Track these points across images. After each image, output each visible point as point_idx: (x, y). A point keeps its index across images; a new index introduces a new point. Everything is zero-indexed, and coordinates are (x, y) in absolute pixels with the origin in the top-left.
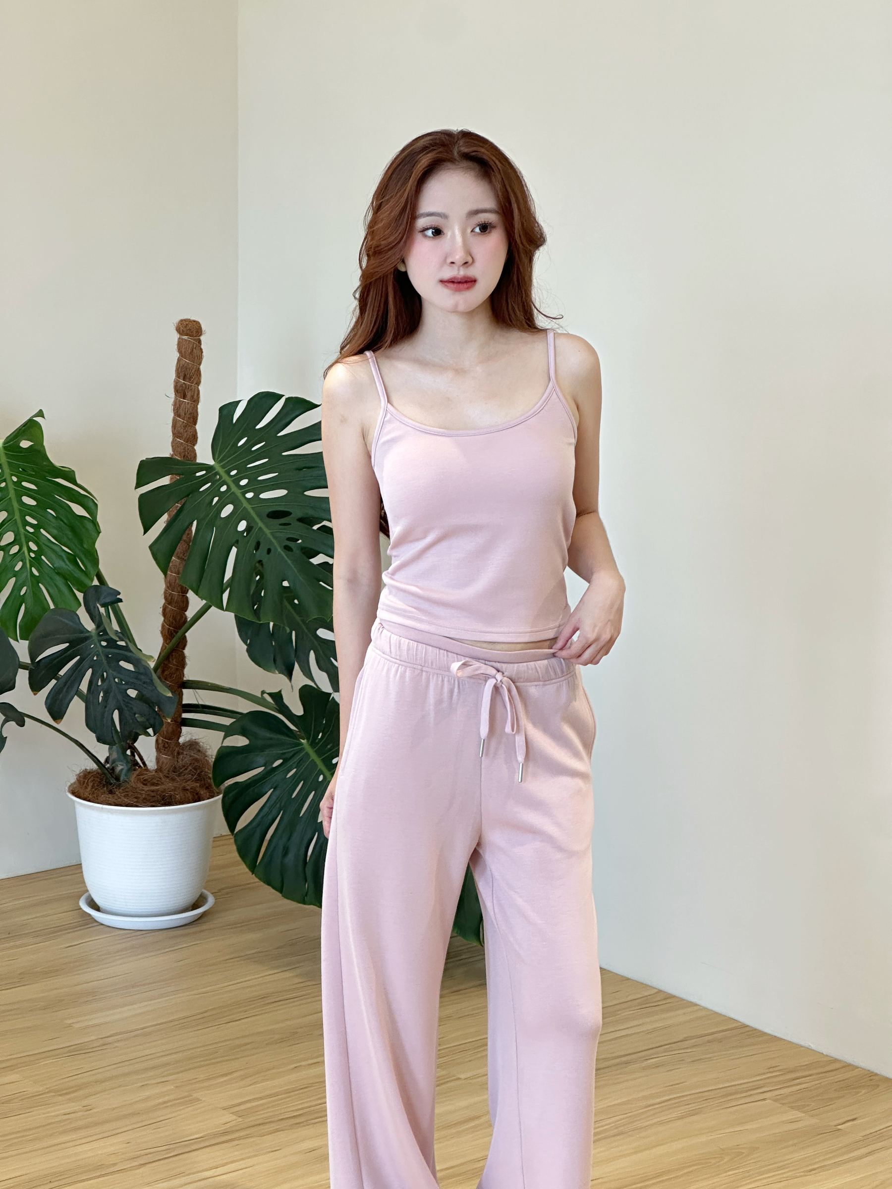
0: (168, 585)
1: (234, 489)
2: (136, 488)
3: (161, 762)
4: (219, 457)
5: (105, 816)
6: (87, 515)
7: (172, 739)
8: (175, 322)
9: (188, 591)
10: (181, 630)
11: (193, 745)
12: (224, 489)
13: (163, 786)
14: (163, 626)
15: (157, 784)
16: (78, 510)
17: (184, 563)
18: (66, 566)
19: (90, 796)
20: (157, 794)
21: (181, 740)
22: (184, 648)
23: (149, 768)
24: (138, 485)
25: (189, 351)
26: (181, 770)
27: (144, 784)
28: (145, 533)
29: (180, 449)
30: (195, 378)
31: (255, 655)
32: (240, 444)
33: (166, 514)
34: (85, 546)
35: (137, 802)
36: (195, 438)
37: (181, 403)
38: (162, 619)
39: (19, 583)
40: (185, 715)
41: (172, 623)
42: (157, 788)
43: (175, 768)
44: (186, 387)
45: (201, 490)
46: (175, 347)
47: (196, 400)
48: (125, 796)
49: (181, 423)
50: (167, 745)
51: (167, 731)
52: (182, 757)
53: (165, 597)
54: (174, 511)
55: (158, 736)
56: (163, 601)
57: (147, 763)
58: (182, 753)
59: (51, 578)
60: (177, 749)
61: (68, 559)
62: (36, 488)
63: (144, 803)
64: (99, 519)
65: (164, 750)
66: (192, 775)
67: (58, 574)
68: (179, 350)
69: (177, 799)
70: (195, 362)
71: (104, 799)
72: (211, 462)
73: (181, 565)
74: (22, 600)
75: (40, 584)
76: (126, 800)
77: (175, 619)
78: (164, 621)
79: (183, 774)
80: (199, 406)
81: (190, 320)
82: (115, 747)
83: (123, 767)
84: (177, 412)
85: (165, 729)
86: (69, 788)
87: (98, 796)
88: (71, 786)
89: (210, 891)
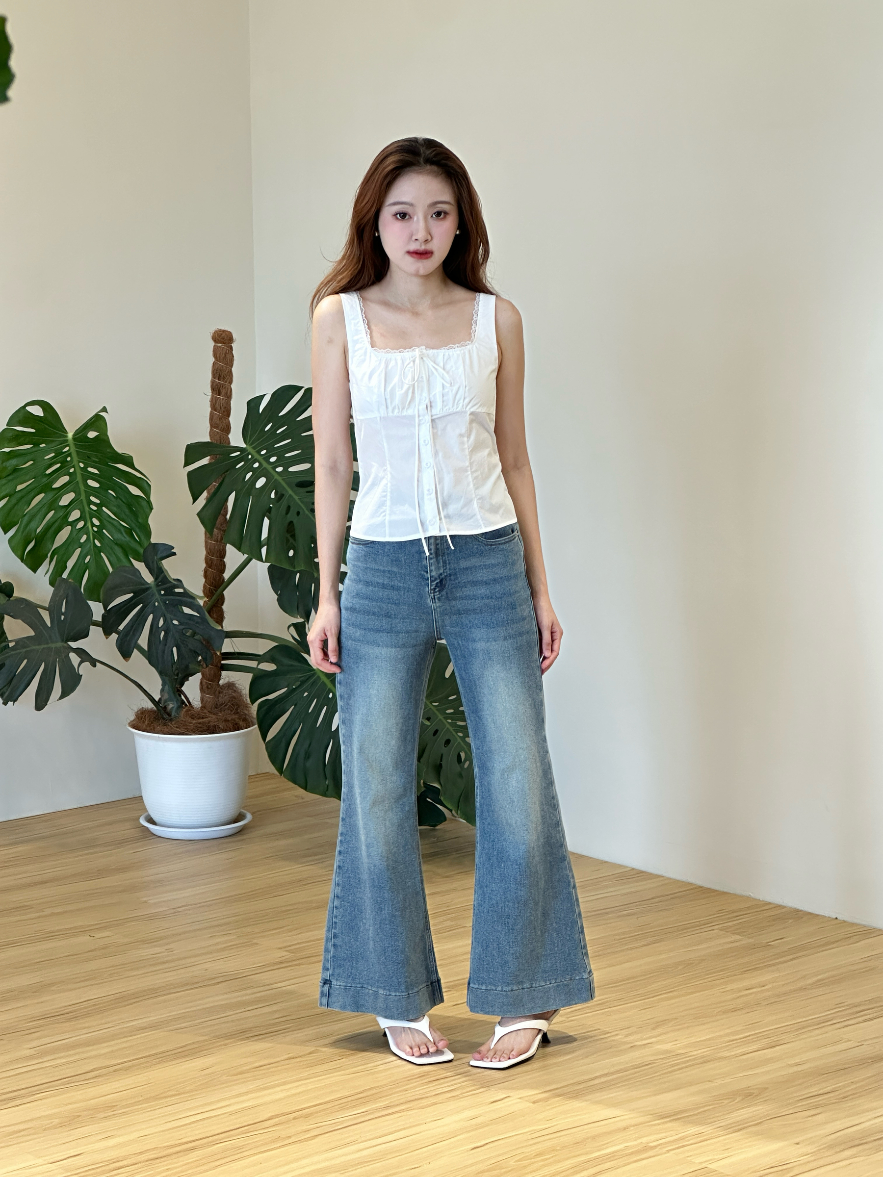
0: (209, 551)
1: (265, 464)
2: (184, 467)
3: (205, 701)
4: (250, 439)
5: (161, 743)
6: (142, 495)
7: (214, 681)
8: (211, 333)
9: (225, 555)
10: (221, 587)
11: (231, 686)
12: (256, 465)
13: (209, 719)
14: (204, 586)
15: (203, 718)
16: (134, 490)
18: (125, 538)
19: (148, 728)
20: (203, 725)
21: (221, 682)
22: (222, 604)
23: (195, 706)
24: (186, 464)
25: (223, 356)
26: (222, 706)
27: (193, 719)
28: (193, 503)
29: (217, 437)
30: (228, 378)
31: (283, 604)
32: (267, 428)
33: (206, 491)
34: (140, 520)
35: (188, 732)
36: (228, 428)
37: (216, 399)
38: (204, 580)
39: (84, 552)
40: (223, 662)
41: (213, 583)
42: (204, 720)
43: (217, 704)
44: (221, 386)
45: (237, 467)
46: (212, 353)
47: (229, 396)
48: (177, 728)
49: (217, 416)
50: (209, 686)
51: (210, 675)
52: (222, 696)
53: (206, 562)
54: (213, 490)
55: (202, 679)
56: (204, 565)
57: (191, 701)
58: (222, 692)
59: (111, 549)
60: (217, 690)
61: (125, 531)
62: (98, 473)
63: (194, 732)
64: (151, 499)
65: (208, 691)
66: (231, 711)
67: (116, 544)
68: (214, 355)
69: (220, 729)
70: (228, 364)
71: (160, 729)
72: (244, 446)
73: (220, 536)
74: (86, 567)
75: (102, 553)
76: (177, 730)
77: (215, 580)
78: (206, 581)
79: (224, 709)
80: (231, 402)
81: (224, 331)
82: (167, 687)
83: (173, 706)
84: (213, 406)
85: (208, 673)
86: (129, 724)
87: (154, 728)
88: (131, 722)
89: (247, 810)
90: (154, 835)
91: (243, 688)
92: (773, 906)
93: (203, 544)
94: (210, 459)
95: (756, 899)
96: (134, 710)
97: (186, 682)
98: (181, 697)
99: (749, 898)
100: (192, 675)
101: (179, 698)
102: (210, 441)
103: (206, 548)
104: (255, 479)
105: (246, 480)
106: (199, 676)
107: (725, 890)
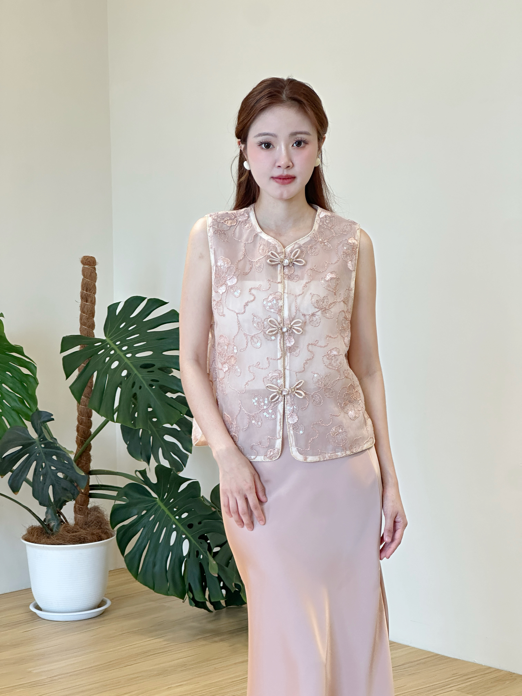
0: (80, 413)
1: (119, 352)
2: (61, 353)
3: (77, 520)
4: (109, 334)
6: (31, 374)
7: (84, 505)
8: (80, 258)
9: (91, 416)
10: (88, 439)
11: (96, 509)
12: (112, 352)
13: (79, 533)
14: (77, 438)
15: (76, 532)
16: (25, 371)
17: (89, 400)
18: (19, 405)
19: (36, 541)
20: (76, 538)
21: (89, 506)
22: (90, 450)
23: (71, 524)
24: (62, 351)
25: (89, 274)
26: (90, 524)
27: (68, 532)
28: (67, 378)
29: (85, 332)
30: (93, 290)
31: (132, 451)
32: (121, 326)
33: (77, 369)
34: (30, 392)
35: (64, 542)
36: (93, 325)
37: (85, 305)
38: (76, 433)
40: (91, 492)
41: (83, 436)
42: (76, 534)
43: (86, 522)
44: (88, 295)
45: (98, 354)
46: (81, 272)
47: (93, 303)
48: (57, 539)
49: (85, 317)
50: (81, 509)
51: (81, 501)
52: (90, 516)
53: (78, 421)
54: (83, 368)
55: (75, 504)
56: (77, 423)
57: (68, 521)
58: (90, 513)
59: (9, 413)
60: (87, 512)
61: (19, 401)
63: (69, 542)
64: (37, 377)
65: (79, 512)
66: (96, 526)
67: (13, 410)
68: (83, 274)
69: (88, 540)
70: (93, 280)
71: (44, 541)
72: (104, 338)
73: (88, 401)
75: (3, 417)
76: (57, 541)
77: (85, 435)
78: (78, 434)
79: (91, 526)
80: (95, 307)
81: (89, 257)
82: (50, 511)
83: (54, 524)
84: (82, 310)
85: (80, 500)
86: (22, 537)
87: (40, 540)
88: (24, 536)
89: (107, 598)
90: (40, 618)
91: (105, 510)
92: (494, 670)
93: (76, 408)
94: (80, 348)
95: (479, 665)
96: (26, 527)
97: (64, 506)
98: (60, 517)
99: (474, 664)
100: (68, 502)
101: (59, 518)
102: (79, 334)
103: (78, 411)
104: (111, 362)
105: (106, 362)
106: (74, 502)
107: (456, 657)
